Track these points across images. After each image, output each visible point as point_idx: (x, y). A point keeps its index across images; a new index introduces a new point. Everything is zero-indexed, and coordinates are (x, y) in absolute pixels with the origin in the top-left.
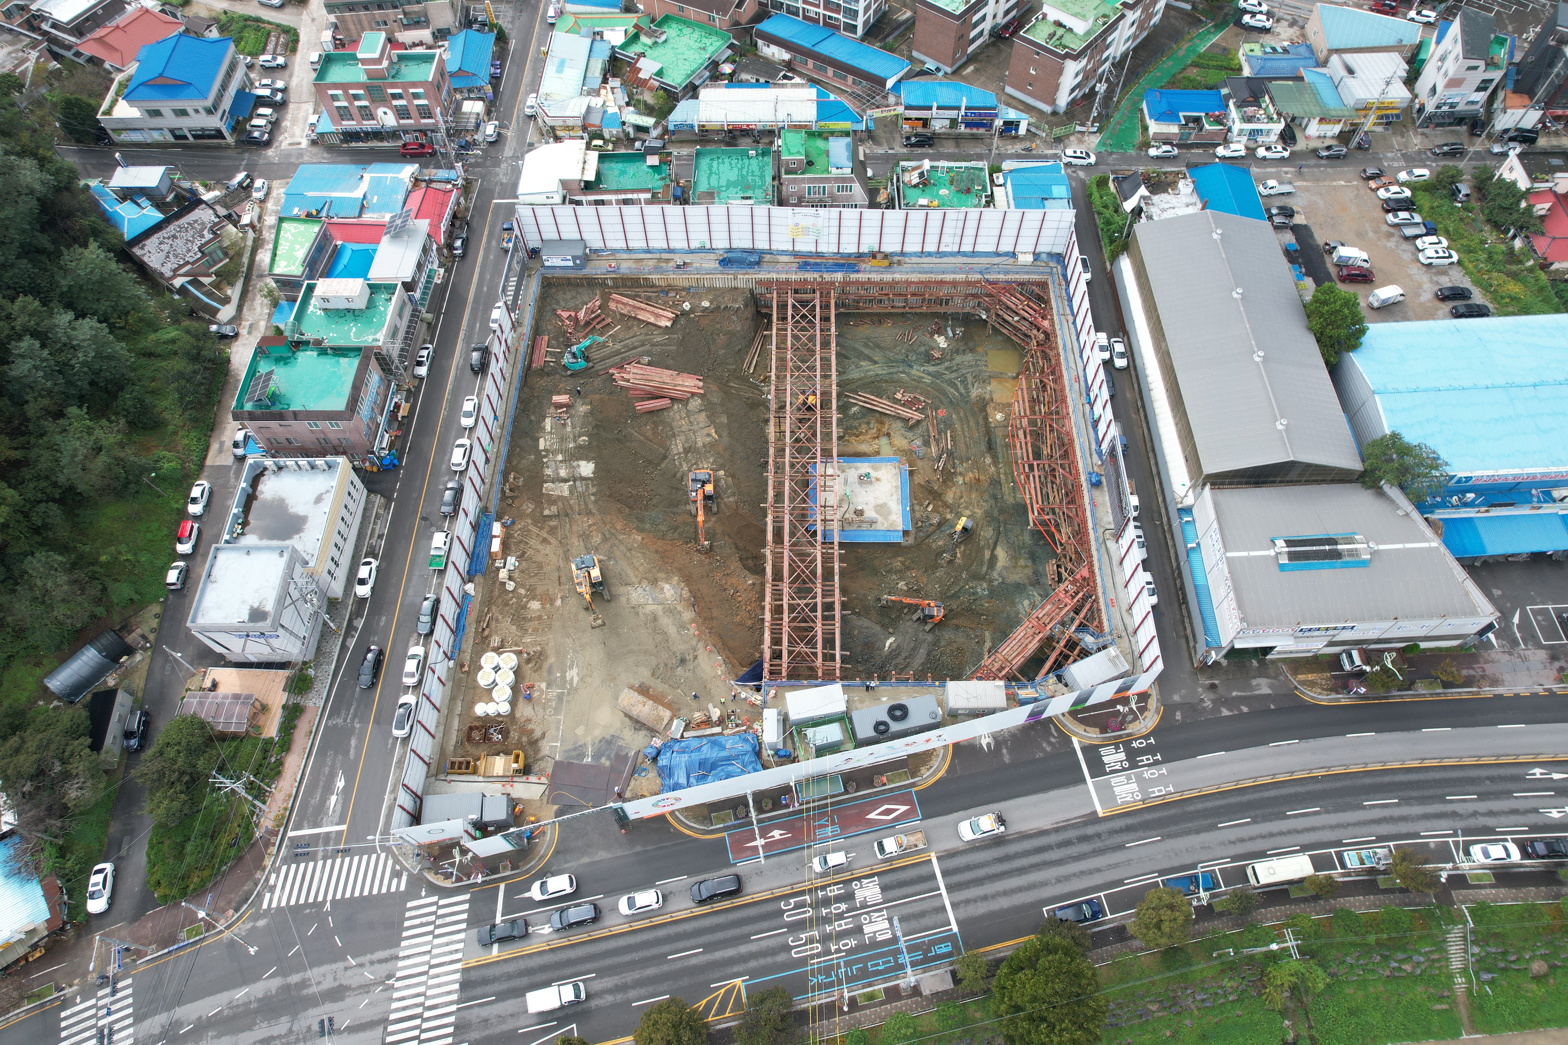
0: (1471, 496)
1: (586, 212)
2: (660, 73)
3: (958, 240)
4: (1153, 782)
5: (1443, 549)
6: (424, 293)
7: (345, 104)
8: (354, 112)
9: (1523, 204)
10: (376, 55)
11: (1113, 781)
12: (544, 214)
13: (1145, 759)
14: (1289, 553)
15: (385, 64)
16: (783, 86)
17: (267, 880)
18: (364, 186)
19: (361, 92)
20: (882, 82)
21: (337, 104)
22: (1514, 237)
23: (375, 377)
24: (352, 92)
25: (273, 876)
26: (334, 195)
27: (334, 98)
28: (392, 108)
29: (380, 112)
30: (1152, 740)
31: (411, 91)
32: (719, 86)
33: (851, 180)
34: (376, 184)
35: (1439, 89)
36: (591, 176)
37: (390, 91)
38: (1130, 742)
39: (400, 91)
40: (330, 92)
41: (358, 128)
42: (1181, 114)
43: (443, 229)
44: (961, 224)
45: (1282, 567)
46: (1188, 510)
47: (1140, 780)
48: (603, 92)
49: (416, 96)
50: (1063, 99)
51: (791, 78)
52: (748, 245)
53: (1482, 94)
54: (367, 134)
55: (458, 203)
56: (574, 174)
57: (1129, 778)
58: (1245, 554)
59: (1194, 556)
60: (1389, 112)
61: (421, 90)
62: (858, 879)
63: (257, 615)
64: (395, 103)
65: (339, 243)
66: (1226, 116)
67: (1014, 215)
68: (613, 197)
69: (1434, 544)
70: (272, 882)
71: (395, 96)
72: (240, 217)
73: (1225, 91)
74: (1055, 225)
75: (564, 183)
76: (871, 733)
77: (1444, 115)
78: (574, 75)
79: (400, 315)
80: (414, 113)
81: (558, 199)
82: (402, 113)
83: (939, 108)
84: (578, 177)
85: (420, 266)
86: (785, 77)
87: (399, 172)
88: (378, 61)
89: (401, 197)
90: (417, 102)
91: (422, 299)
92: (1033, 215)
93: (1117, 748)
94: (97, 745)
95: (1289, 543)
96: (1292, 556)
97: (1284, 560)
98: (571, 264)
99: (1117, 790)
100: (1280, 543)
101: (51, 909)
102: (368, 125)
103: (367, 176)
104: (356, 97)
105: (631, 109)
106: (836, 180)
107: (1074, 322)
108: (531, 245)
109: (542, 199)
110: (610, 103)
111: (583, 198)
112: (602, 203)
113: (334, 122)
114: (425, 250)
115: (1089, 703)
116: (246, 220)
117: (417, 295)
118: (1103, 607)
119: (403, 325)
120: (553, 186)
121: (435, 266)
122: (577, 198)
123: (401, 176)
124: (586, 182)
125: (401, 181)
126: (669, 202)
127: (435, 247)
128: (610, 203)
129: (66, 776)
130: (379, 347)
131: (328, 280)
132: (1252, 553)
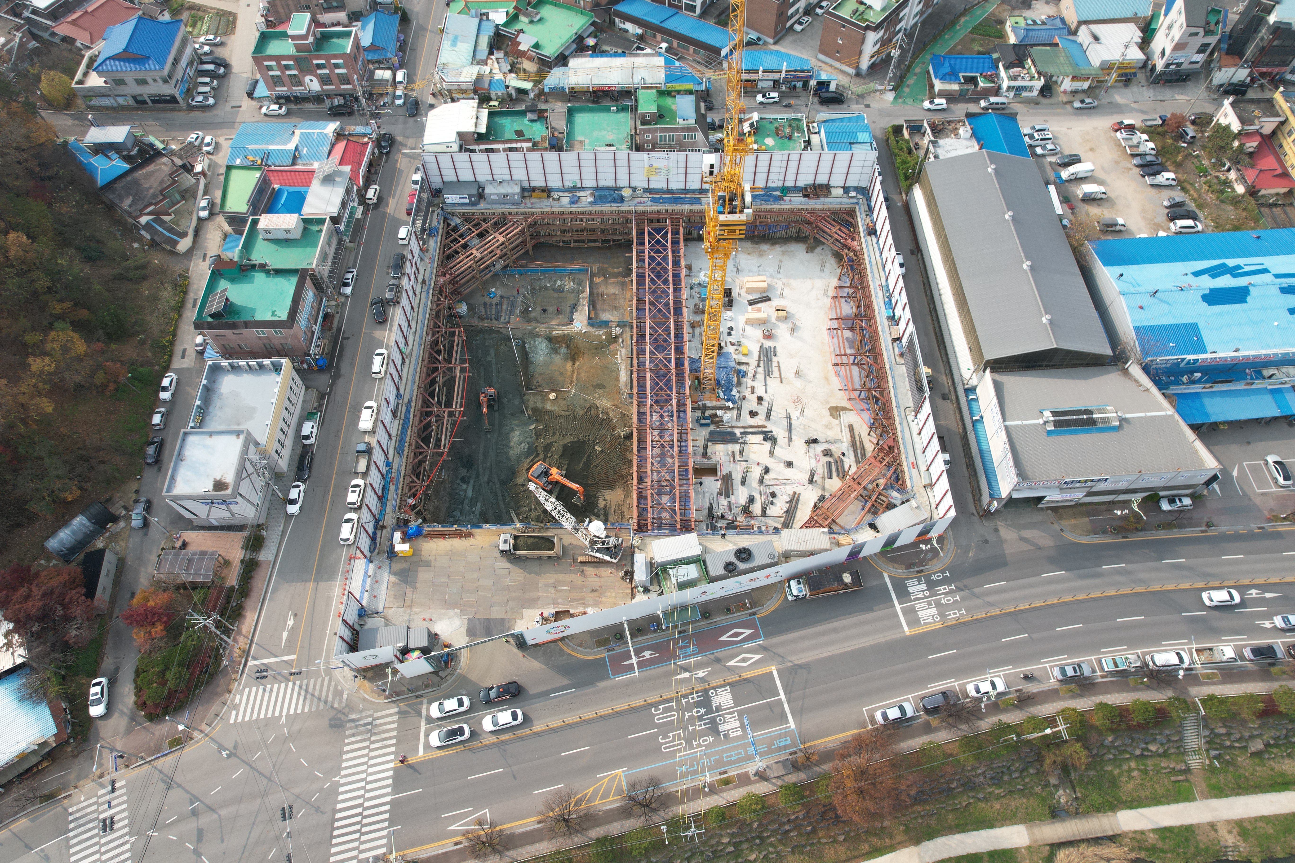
0: (1198, 375)
1: (479, 158)
2: (537, 46)
3: (782, 177)
4: (949, 607)
5: (1177, 417)
6: (347, 226)
7: (278, 73)
8: (286, 80)
9: (1236, 144)
10: (303, 32)
11: (917, 607)
12: (445, 161)
13: (943, 589)
14: (1055, 421)
15: (311, 39)
16: (637, 55)
17: (233, 700)
18: (295, 140)
19: (291, 63)
20: (717, 51)
21: (271, 73)
22: (1229, 170)
23: (309, 295)
24: (283, 63)
25: (238, 697)
26: (271, 147)
27: (269, 68)
28: (317, 76)
29: (307, 79)
30: (948, 574)
31: (333, 61)
32: (585, 56)
33: (695, 129)
34: (305, 138)
35: (1168, 52)
36: (483, 129)
37: (315, 62)
38: (930, 575)
39: (323, 62)
40: (266, 63)
41: (289, 93)
42: (960, 75)
43: (361, 174)
44: (784, 164)
45: (1049, 432)
46: (973, 389)
47: (938, 605)
48: (489, 62)
49: (337, 66)
50: (865, 64)
51: (643, 49)
52: (611, 183)
53: (1201, 55)
54: (296, 97)
55: (373, 154)
56: (469, 127)
57: (929, 604)
58: (1019, 423)
59: (979, 426)
60: (1128, 71)
61: (341, 61)
62: (714, 688)
63: (219, 485)
64: (320, 72)
65: (276, 186)
66: (998, 75)
67: (828, 156)
68: (500, 146)
69: (1169, 413)
70: (237, 701)
71: (319, 66)
72: (193, 166)
73: (995, 56)
74: (861, 164)
75: (460, 135)
76: (722, 571)
77: (1171, 73)
78: (465, 49)
79: (329, 244)
80: (335, 80)
81: (456, 148)
82: (324, 80)
83: (765, 71)
84: (472, 129)
85: (344, 204)
86: (639, 48)
87: (324, 128)
88: (304, 37)
89: (326, 149)
90: (337, 71)
91: (346, 231)
92: (843, 156)
93: (920, 580)
94: (90, 594)
95: (1054, 413)
96: (1057, 424)
97: (1051, 427)
98: (467, 201)
99: (920, 614)
100: (1047, 414)
101: (58, 726)
102: (297, 90)
103: (298, 132)
104: (287, 67)
105: (513, 75)
106: (683, 129)
107: (878, 242)
108: (434, 186)
109: (443, 148)
110: (496, 71)
111: (476, 147)
112: (492, 150)
113: (269, 89)
114: (348, 191)
115: (896, 545)
116: (198, 168)
117: (342, 227)
118: (906, 469)
119: (331, 252)
120: (453, 137)
121: (356, 205)
122: (471, 147)
123: (325, 132)
124: (479, 134)
125: (326, 135)
126: (546, 149)
127: (355, 188)
128: (498, 150)
129: (67, 618)
130: (313, 270)
131: (269, 215)
132: (1025, 422)
